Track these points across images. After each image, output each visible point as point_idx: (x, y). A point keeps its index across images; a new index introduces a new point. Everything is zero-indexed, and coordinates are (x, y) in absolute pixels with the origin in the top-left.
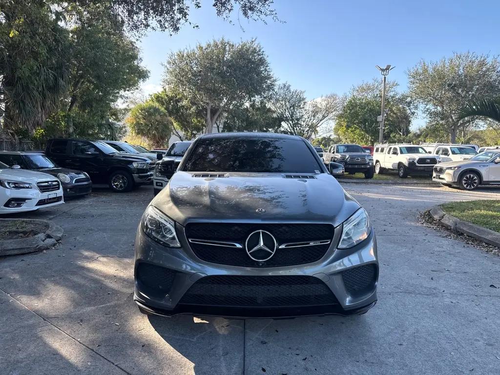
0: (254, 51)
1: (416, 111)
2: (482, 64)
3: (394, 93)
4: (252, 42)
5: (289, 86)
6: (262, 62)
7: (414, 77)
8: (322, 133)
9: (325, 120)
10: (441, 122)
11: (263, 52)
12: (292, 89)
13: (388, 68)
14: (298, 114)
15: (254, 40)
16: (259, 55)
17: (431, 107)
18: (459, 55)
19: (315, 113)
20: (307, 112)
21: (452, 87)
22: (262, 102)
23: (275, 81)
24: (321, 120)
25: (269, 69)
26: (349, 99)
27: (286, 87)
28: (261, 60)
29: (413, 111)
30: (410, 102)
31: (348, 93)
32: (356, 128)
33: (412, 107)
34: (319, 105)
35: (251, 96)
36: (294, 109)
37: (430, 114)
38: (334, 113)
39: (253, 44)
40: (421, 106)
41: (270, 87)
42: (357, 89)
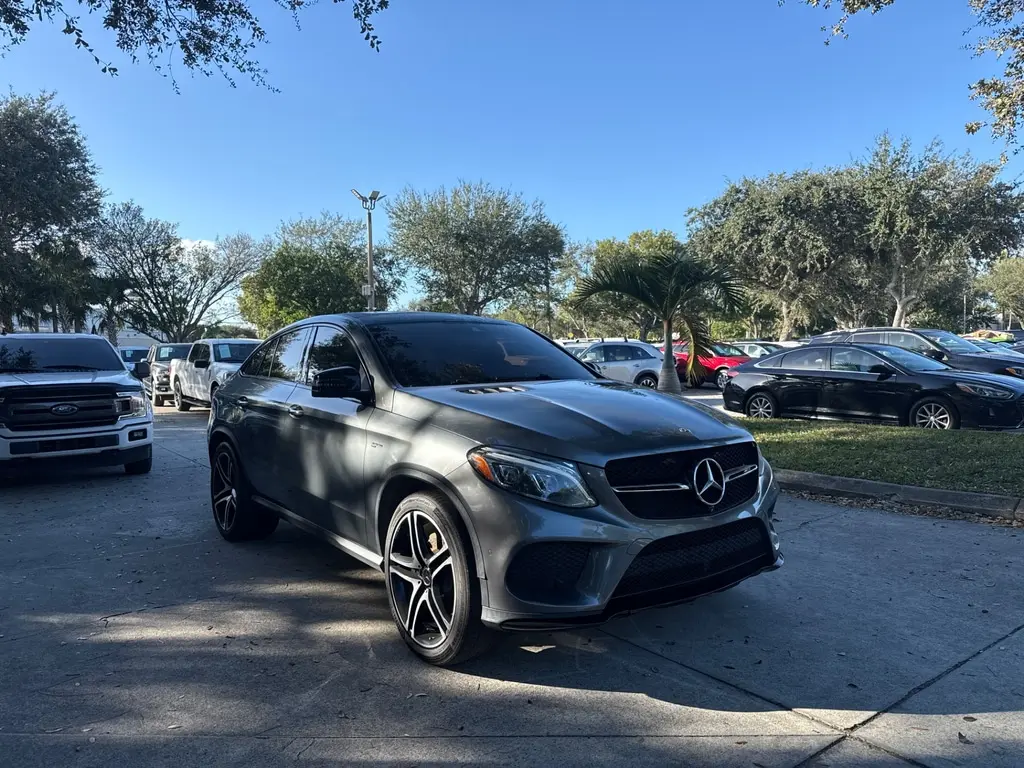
0: (49, 122)
1: (402, 279)
2: (502, 204)
3: (360, 242)
4: (44, 99)
5: (140, 210)
6: (72, 150)
7: (398, 217)
8: (224, 316)
9: (228, 288)
10: (445, 300)
11: (74, 126)
12: (147, 216)
13: (374, 197)
14: (167, 272)
15: (47, 95)
16: (63, 132)
17: (427, 271)
18: (467, 185)
19: (205, 272)
20: (186, 270)
21: (461, 240)
22: (67, 242)
23: (99, 195)
24: (220, 289)
25: (93, 167)
26: (277, 247)
27: (132, 213)
28: (69, 143)
29: (397, 277)
30: (392, 262)
31: (273, 237)
32: (297, 308)
33: (394, 270)
34: (212, 258)
35: (39, 225)
36: (153, 261)
37: (430, 285)
38: (246, 275)
39: (45, 106)
40: (413, 271)
41: (92, 209)
42: (291, 228)
